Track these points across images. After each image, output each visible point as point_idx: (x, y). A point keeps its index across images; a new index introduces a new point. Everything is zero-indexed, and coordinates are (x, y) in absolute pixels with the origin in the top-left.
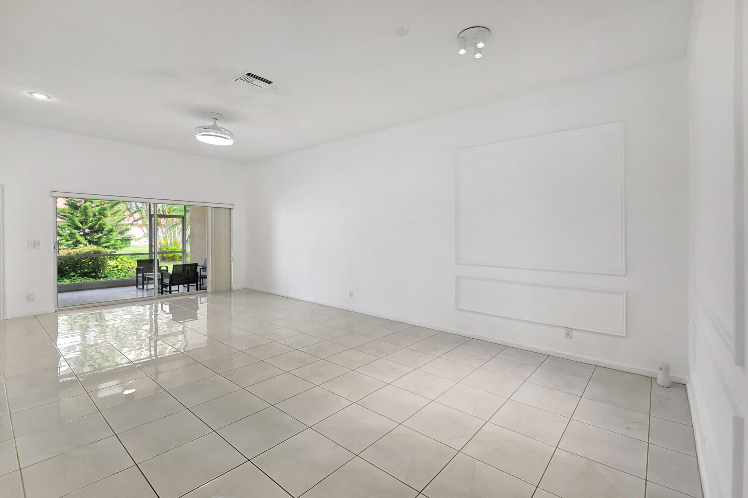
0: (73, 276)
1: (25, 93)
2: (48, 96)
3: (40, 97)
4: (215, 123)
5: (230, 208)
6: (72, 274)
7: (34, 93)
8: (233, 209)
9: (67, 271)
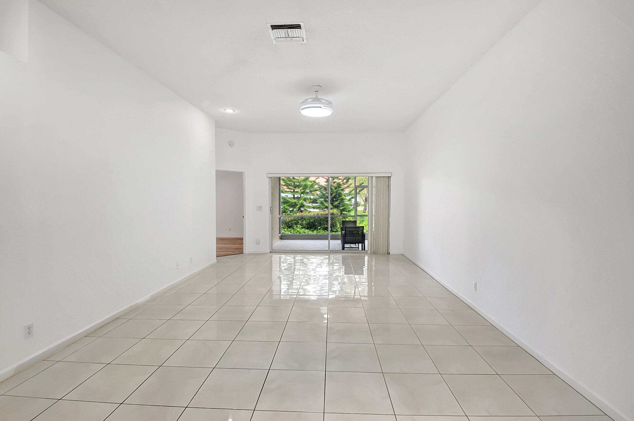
0: (320, 229)
1: (222, 110)
2: (233, 110)
3: (229, 111)
4: (317, 95)
5: (388, 177)
6: (319, 228)
7: (226, 109)
8: (391, 177)
9: (317, 225)
